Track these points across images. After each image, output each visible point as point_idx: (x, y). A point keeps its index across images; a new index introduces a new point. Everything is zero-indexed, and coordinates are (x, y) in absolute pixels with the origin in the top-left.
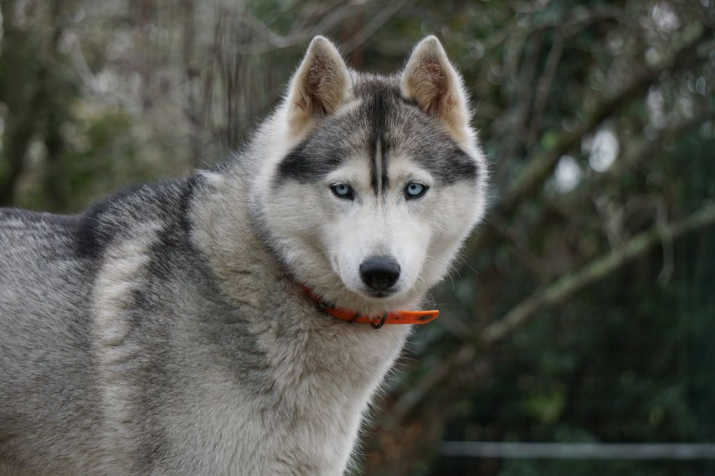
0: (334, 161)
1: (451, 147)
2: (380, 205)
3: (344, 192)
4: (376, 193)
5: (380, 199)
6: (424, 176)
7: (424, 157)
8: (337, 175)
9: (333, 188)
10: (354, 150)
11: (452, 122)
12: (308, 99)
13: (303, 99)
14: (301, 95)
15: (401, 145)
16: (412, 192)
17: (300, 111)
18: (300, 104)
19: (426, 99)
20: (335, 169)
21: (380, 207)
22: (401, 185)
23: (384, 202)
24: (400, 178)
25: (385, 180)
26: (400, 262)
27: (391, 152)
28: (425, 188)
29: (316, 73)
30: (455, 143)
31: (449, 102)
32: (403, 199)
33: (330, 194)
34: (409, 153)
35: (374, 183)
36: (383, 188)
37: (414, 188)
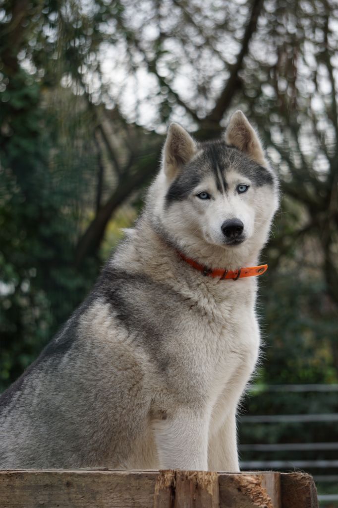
0: (196, 181)
1: (257, 167)
2: (225, 197)
3: (205, 196)
4: (222, 192)
5: (225, 195)
6: (246, 181)
7: (244, 170)
8: (199, 188)
9: (199, 196)
10: (205, 173)
11: (256, 154)
12: (174, 159)
13: (171, 159)
14: (169, 157)
15: (230, 166)
16: (240, 190)
17: (171, 166)
18: (170, 162)
19: (240, 145)
20: (197, 185)
21: (226, 199)
22: (235, 186)
23: (227, 196)
24: (234, 182)
25: (226, 185)
26: (242, 220)
27: (225, 170)
28: (247, 187)
29: (175, 143)
30: (258, 164)
31: (253, 145)
32: (237, 193)
33: (197, 199)
34: (235, 168)
35: (219, 188)
36: (226, 190)
37: (241, 188)
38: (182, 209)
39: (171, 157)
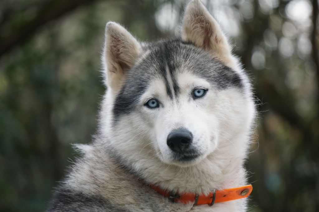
0: (141, 89)
1: (220, 66)
2: (175, 104)
3: (155, 105)
4: (171, 98)
5: (175, 100)
6: (203, 83)
7: (200, 71)
8: (146, 96)
9: (147, 104)
10: (152, 76)
11: (219, 51)
12: (117, 66)
13: (114, 67)
14: (112, 65)
15: (183, 66)
16: (197, 94)
17: (114, 75)
18: (113, 70)
19: (200, 41)
20: (144, 92)
21: (176, 105)
22: (189, 91)
23: (178, 102)
24: (188, 86)
25: (176, 88)
27: (177, 70)
28: (205, 91)
30: (221, 63)
31: (216, 40)
32: (192, 99)
33: (145, 109)
34: (189, 69)
35: (169, 92)
36: (176, 94)
37: (199, 92)
38: (131, 123)
39: (113, 64)
